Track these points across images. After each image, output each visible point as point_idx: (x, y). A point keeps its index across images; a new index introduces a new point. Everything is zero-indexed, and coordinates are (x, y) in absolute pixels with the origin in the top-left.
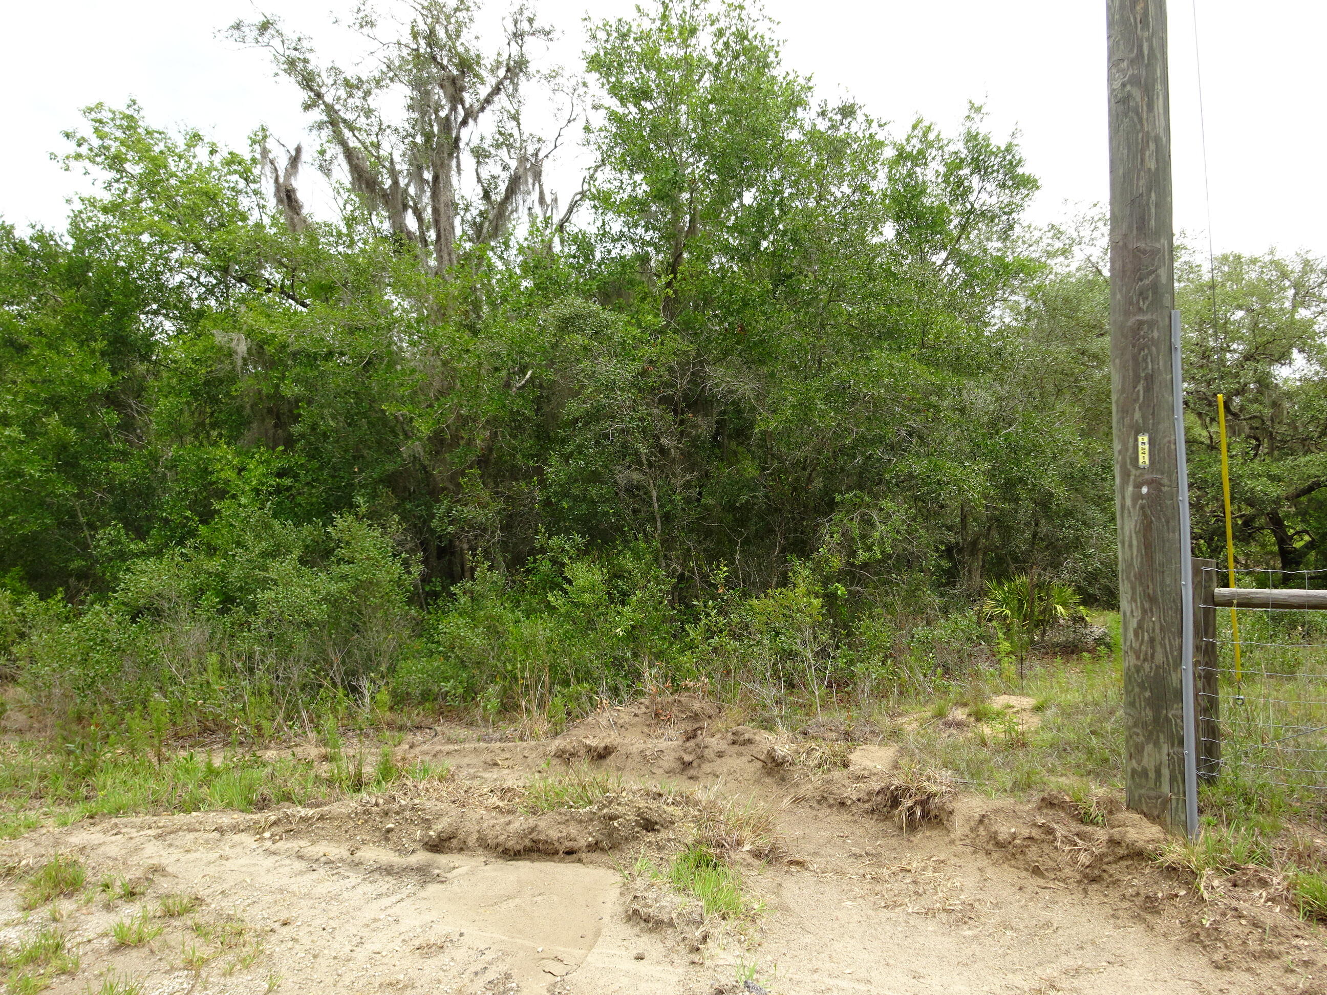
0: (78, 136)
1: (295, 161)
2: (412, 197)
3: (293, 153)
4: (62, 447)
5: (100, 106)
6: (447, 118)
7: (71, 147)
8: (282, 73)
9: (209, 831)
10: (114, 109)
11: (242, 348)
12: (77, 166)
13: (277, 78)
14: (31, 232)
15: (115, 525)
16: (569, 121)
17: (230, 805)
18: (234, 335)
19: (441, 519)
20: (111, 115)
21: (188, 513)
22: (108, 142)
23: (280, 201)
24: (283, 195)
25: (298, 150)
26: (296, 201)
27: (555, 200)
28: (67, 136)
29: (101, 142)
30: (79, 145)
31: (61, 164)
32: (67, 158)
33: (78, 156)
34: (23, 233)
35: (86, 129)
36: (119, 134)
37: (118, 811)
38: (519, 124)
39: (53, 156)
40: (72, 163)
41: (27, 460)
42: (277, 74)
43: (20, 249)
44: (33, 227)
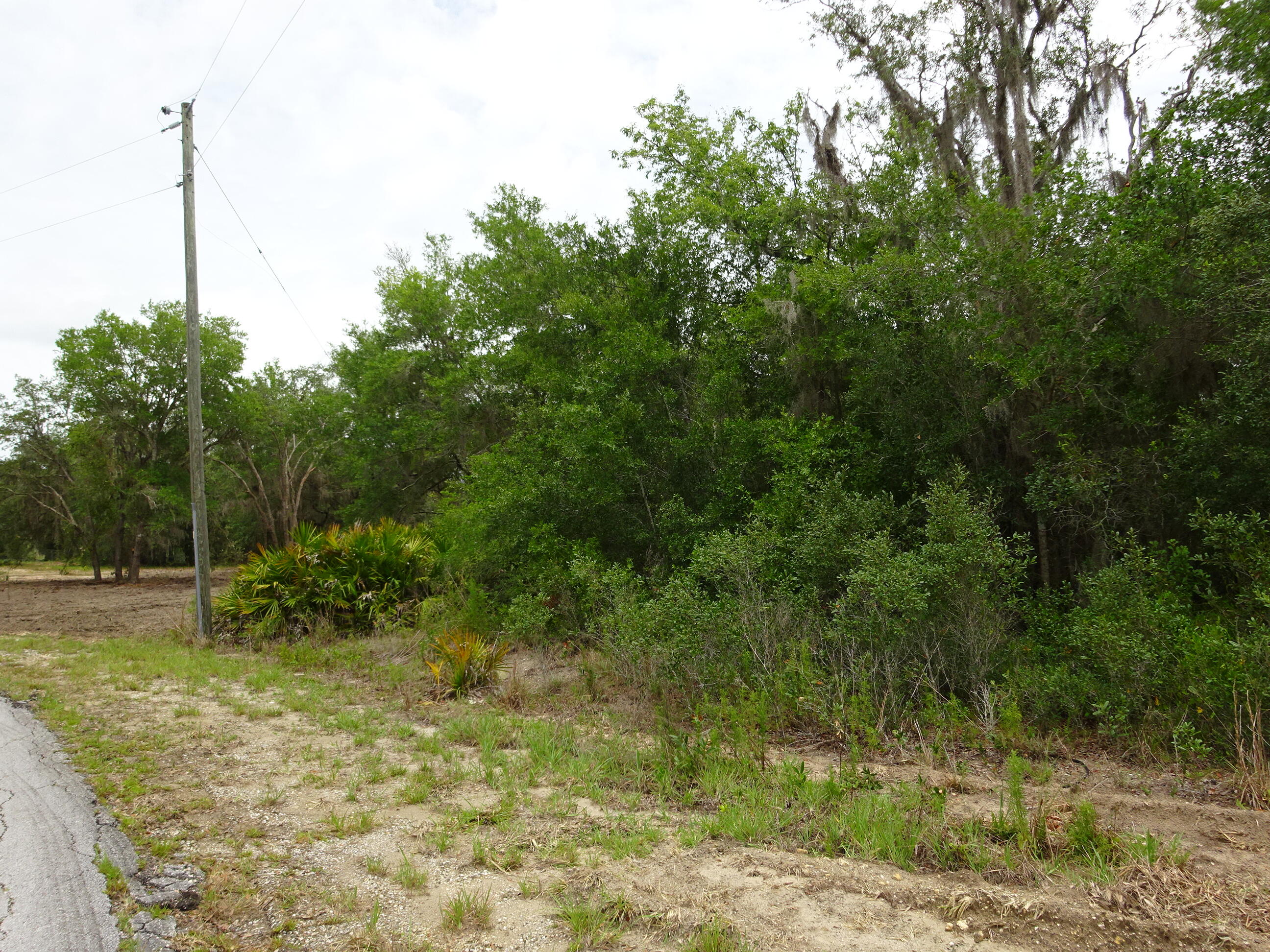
0: (636, 131)
1: (832, 121)
2: (957, 142)
3: (831, 113)
4: (630, 423)
5: (652, 103)
6: (1013, 31)
7: (628, 144)
8: (818, 34)
9: (872, 896)
10: (663, 104)
11: (792, 314)
12: (633, 161)
13: (814, 40)
14: (598, 228)
15: (676, 499)
16: (1155, 16)
17: (884, 855)
18: (783, 303)
19: (1039, 492)
20: (661, 111)
21: (740, 487)
22: (659, 134)
23: (820, 163)
24: (824, 155)
25: (836, 109)
26: (836, 160)
27: (1143, 110)
28: (627, 132)
29: (654, 134)
30: (636, 140)
31: (621, 162)
32: (625, 154)
33: (634, 153)
34: (592, 231)
35: (642, 125)
36: (668, 126)
37: (746, 837)
38: (1086, 33)
39: (614, 154)
40: (629, 160)
41: (603, 435)
42: (813, 36)
43: (591, 244)
44: (600, 223)
